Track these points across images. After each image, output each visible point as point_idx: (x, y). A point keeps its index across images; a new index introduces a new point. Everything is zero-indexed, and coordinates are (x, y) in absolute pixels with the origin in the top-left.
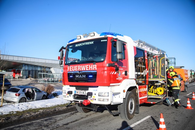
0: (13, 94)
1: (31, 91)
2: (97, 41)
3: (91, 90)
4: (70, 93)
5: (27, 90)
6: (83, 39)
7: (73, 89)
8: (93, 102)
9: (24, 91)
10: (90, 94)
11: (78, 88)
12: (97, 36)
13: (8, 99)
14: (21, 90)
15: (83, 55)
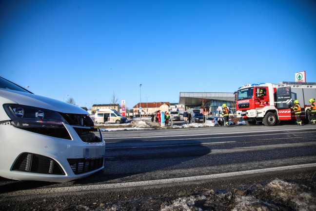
0: (211, 121)
1: (221, 120)
2: (249, 88)
3: (247, 111)
4: (239, 113)
5: (218, 119)
6: (244, 87)
7: (241, 112)
8: (249, 117)
9: (217, 119)
10: (247, 113)
11: (243, 111)
12: (250, 86)
13: (208, 125)
14: (215, 119)
15: (248, 95)
